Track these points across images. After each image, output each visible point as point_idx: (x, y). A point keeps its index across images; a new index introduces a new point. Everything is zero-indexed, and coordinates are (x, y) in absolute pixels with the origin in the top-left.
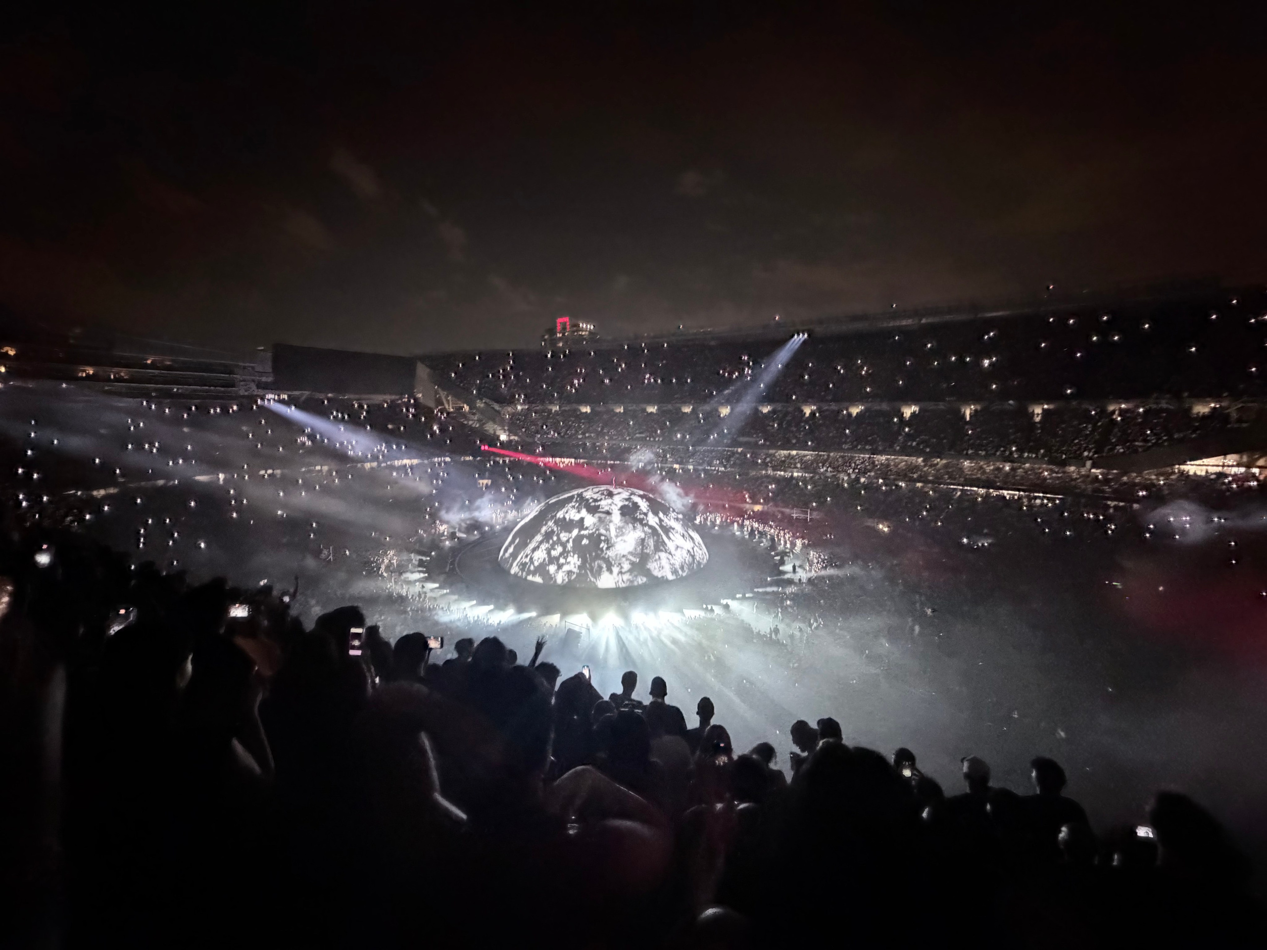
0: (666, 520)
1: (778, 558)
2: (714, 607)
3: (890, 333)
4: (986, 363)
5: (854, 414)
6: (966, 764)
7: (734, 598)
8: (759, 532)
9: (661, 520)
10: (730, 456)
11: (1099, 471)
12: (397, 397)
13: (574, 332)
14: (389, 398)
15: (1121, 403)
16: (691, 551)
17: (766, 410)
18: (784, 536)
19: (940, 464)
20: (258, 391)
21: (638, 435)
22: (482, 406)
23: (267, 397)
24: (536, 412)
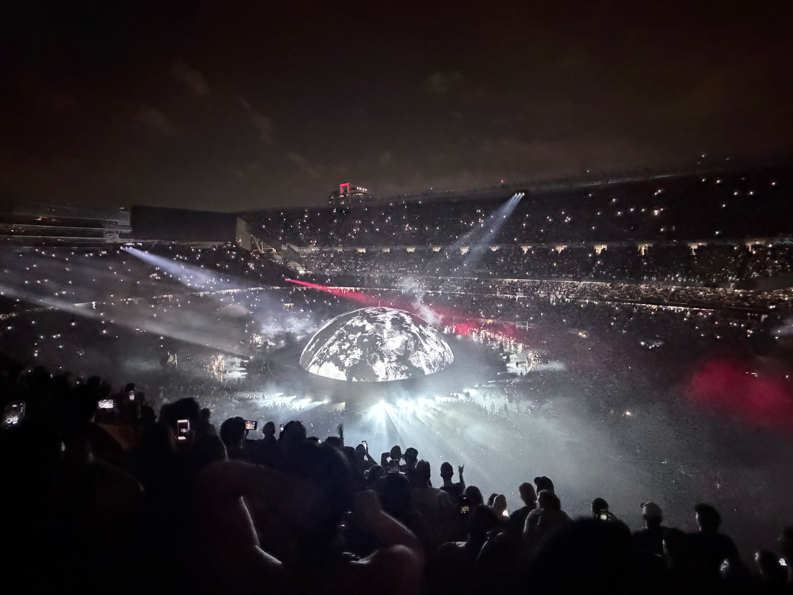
0: (424, 330)
1: (505, 358)
2: (459, 395)
3: (586, 191)
4: (656, 212)
5: (560, 252)
6: (644, 509)
7: (473, 388)
8: (491, 339)
9: (420, 330)
10: (468, 284)
11: (740, 291)
12: (223, 243)
13: (353, 193)
14: (217, 244)
15: (756, 241)
16: (442, 354)
17: (494, 249)
18: (510, 342)
19: (623, 287)
20: (121, 240)
21: (400, 269)
22: (286, 248)
23: (127, 244)
24: (325, 253)
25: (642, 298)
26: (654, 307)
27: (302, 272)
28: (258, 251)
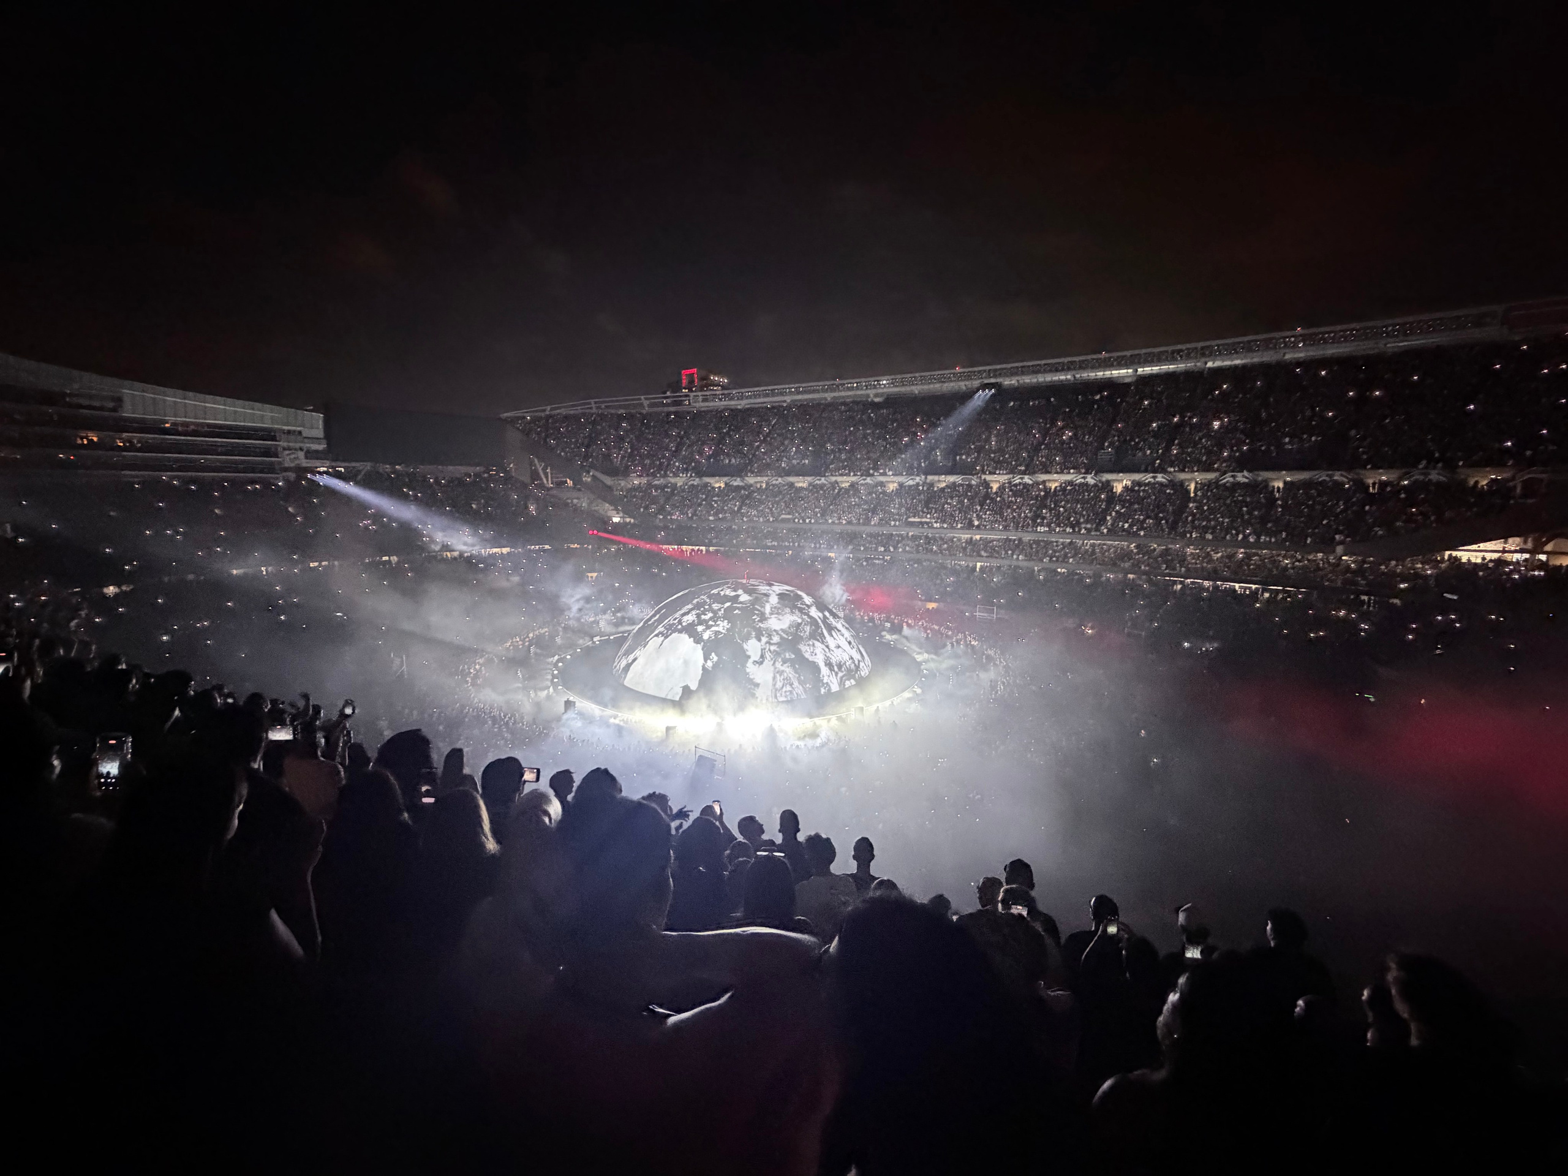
3: (1097, 386)
4: (1216, 424)
5: (1052, 489)
10: (898, 542)
11: (1351, 558)
12: (483, 469)
13: (704, 386)
14: (471, 470)
15: (1381, 474)
17: (943, 484)
18: (965, 640)
19: (1157, 550)
20: (307, 463)
21: (783, 516)
22: (589, 480)
23: (318, 469)
24: (657, 487)
25: (1188, 570)
26: (1206, 584)
27: (616, 520)
28: (543, 483)
